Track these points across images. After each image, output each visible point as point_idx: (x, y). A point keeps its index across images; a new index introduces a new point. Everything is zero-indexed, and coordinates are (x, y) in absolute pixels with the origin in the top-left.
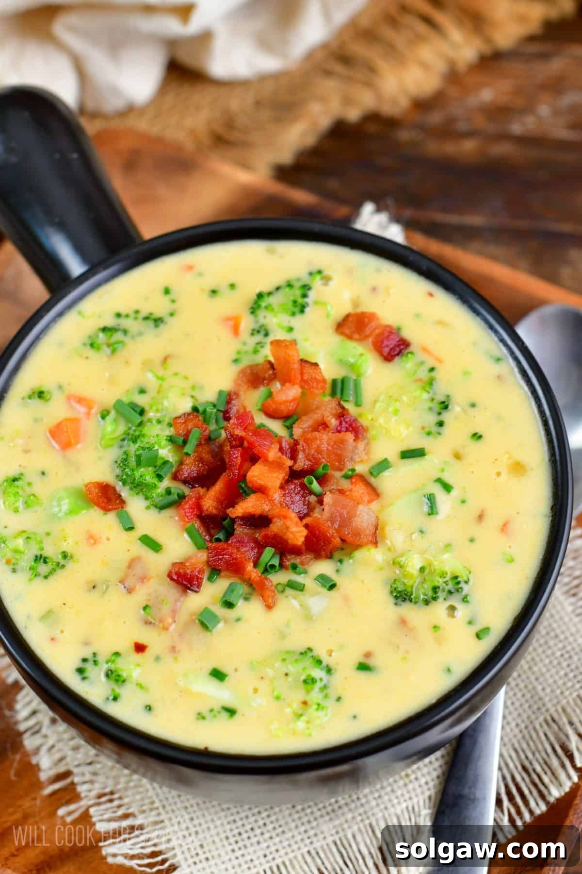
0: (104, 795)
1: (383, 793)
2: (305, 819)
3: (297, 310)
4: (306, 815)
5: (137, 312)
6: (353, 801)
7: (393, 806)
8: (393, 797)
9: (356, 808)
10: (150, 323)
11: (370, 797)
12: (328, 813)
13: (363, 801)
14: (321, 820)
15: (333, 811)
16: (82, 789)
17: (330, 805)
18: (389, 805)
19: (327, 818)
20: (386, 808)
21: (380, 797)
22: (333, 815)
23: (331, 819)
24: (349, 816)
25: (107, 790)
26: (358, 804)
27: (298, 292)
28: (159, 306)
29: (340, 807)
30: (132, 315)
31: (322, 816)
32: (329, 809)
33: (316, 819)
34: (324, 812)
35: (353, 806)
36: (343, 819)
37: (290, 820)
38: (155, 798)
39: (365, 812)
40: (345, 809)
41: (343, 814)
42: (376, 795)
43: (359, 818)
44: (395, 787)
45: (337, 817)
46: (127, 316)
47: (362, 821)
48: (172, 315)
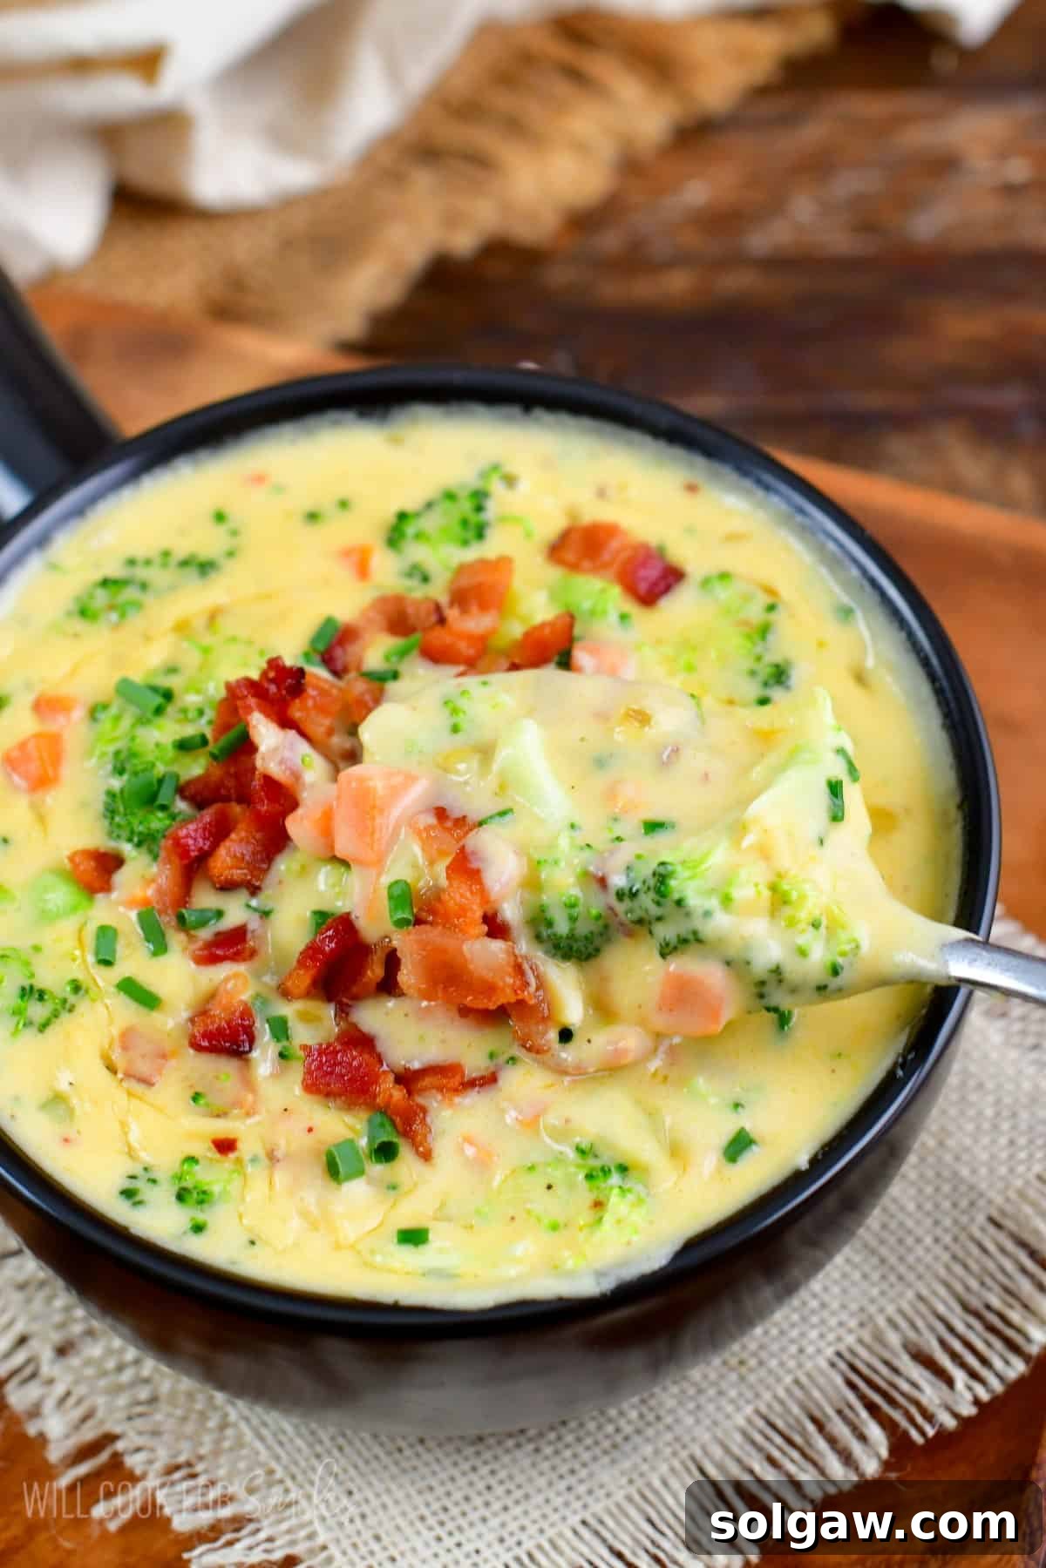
0: (177, 1468)
1: (702, 1400)
2: (564, 1469)
3: (471, 534)
4: (564, 1460)
5: (166, 554)
6: (649, 1424)
7: (728, 1417)
8: (723, 1402)
9: (658, 1433)
10: (192, 572)
11: (681, 1412)
12: (605, 1452)
13: (669, 1420)
14: (595, 1467)
15: (615, 1446)
16: (134, 1462)
17: (607, 1437)
18: (720, 1417)
19: (606, 1460)
20: (715, 1423)
21: (699, 1407)
22: (616, 1454)
23: (613, 1462)
24: (648, 1450)
25: (182, 1459)
26: (660, 1426)
27: (466, 506)
28: (208, 542)
29: (627, 1439)
30: (158, 560)
31: (595, 1459)
32: (606, 1444)
33: (584, 1465)
34: (597, 1451)
35: (650, 1432)
36: (636, 1458)
37: (534, 1473)
38: (273, 1464)
39: (677, 1439)
40: (637, 1439)
41: (635, 1449)
42: (691, 1406)
43: (668, 1451)
44: (724, 1385)
45: (626, 1455)
46: (148, 562)
47: (675, 1454)
48: (231, 554)
